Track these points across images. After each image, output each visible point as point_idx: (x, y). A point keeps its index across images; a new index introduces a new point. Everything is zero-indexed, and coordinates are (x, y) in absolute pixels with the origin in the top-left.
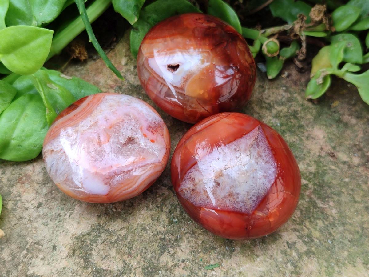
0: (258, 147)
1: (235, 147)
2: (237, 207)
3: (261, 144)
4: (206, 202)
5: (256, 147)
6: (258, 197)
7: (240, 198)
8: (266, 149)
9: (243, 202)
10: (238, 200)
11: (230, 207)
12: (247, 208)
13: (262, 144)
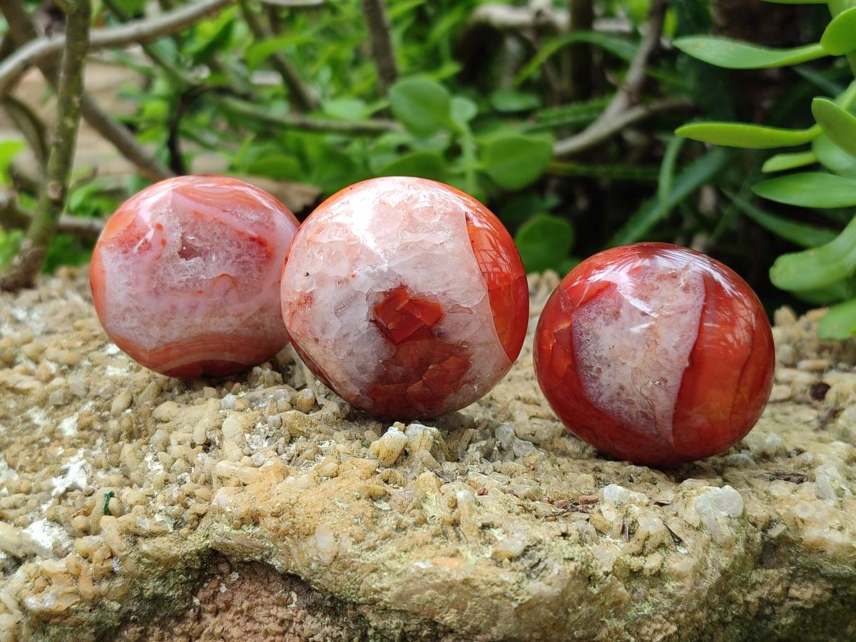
0: (642, 412)
1: (668, 385)
2: (595, 307)
3: (642, 421)
4: (641, 277)
5: (644, 411)
6: (581, 343)
7: (600, 320)
8: (630, 420)
9: (594, 319)
10: (602, 315)
11: (603, 299)
12: (583, 317)
13: (642, 423)
